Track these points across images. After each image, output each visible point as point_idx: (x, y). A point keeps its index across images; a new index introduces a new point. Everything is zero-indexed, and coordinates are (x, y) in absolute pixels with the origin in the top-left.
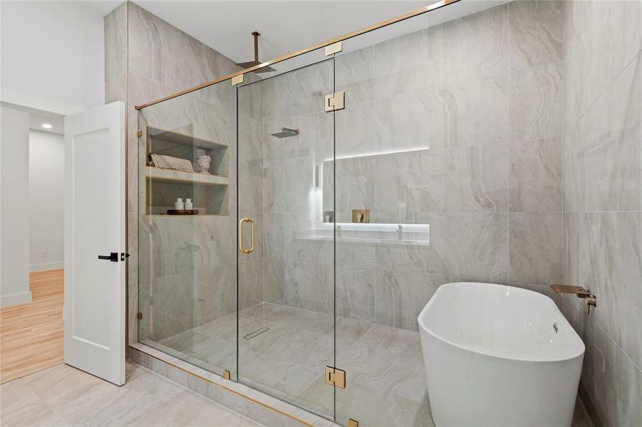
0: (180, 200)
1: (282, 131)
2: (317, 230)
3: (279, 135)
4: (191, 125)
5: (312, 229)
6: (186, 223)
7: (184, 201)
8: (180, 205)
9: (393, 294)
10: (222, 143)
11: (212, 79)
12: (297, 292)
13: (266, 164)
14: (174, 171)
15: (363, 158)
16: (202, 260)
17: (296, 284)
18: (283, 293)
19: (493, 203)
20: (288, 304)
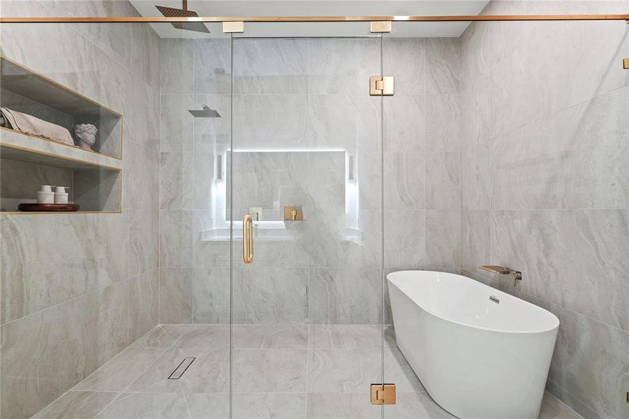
0: (47, 188)
1: (203, 109)
2: (218, 230)
3: (196, 113)
4: (74, 74)
5: (214, 228)
6: (65, 225)
7: (54, 190)
8: (47, 196)
9: (328, 291)
10: (115, 110)
11: (103, 15)
12: (211, 304)
13: (164, 147)
14: (47, 142)
15: (296, 153)
16: (87, 279)
17: (211, 295)
18: (190, 309)
19: (414, 202)
20: (196, 321)
